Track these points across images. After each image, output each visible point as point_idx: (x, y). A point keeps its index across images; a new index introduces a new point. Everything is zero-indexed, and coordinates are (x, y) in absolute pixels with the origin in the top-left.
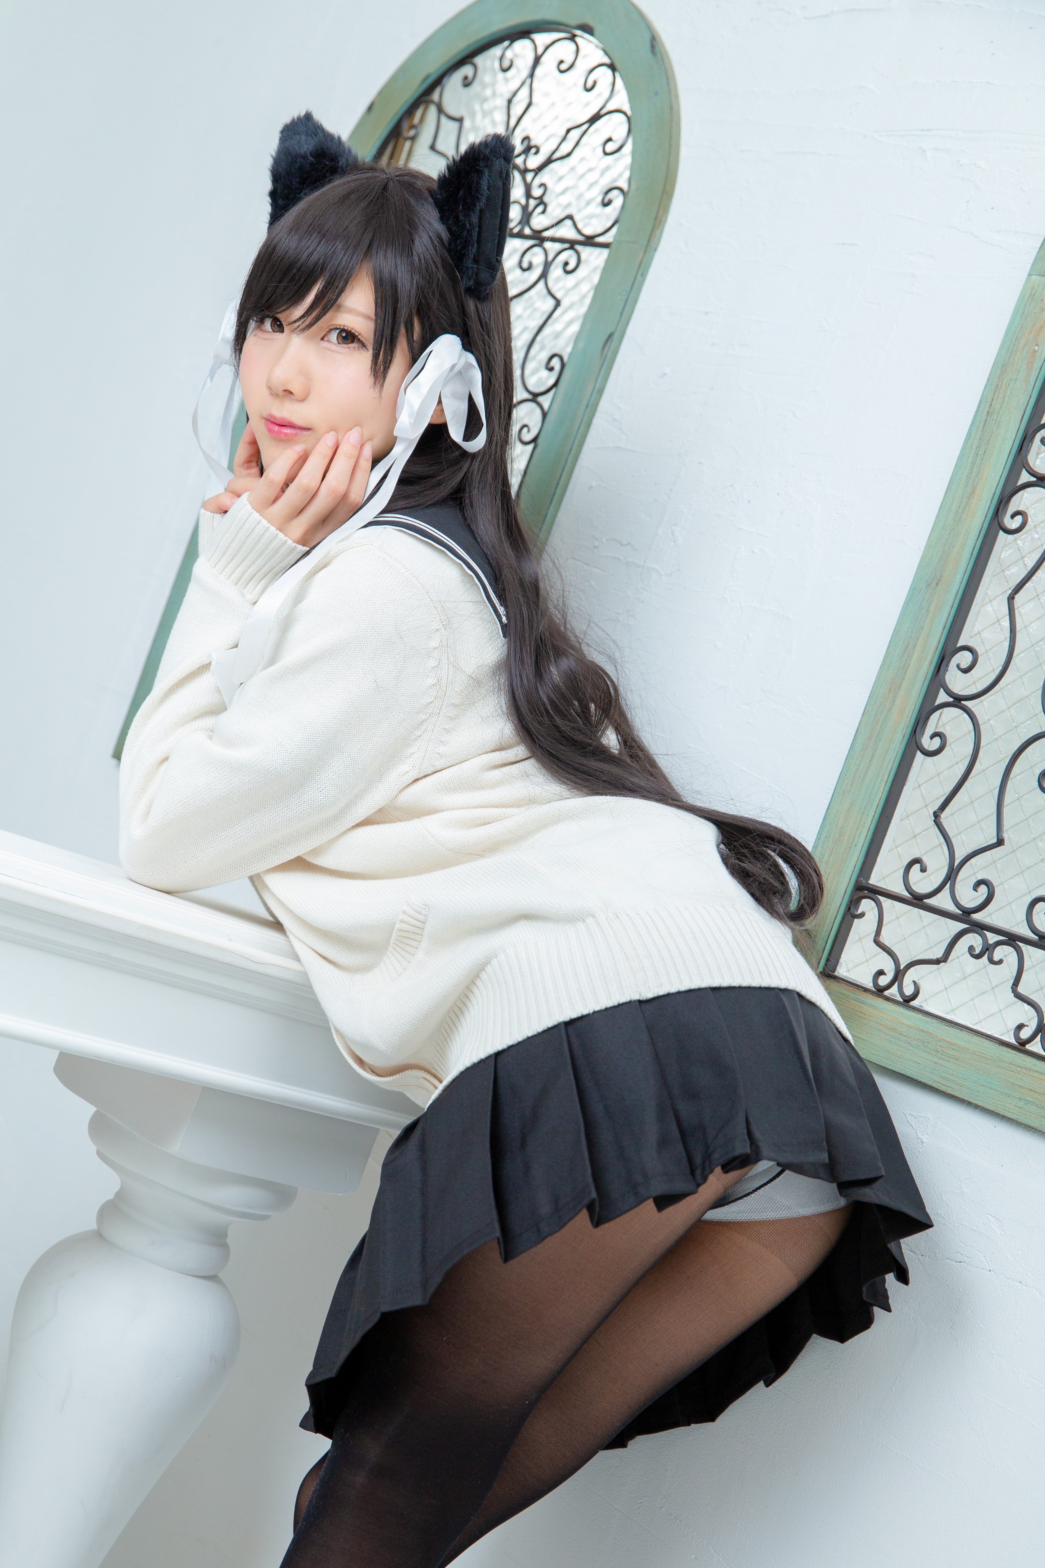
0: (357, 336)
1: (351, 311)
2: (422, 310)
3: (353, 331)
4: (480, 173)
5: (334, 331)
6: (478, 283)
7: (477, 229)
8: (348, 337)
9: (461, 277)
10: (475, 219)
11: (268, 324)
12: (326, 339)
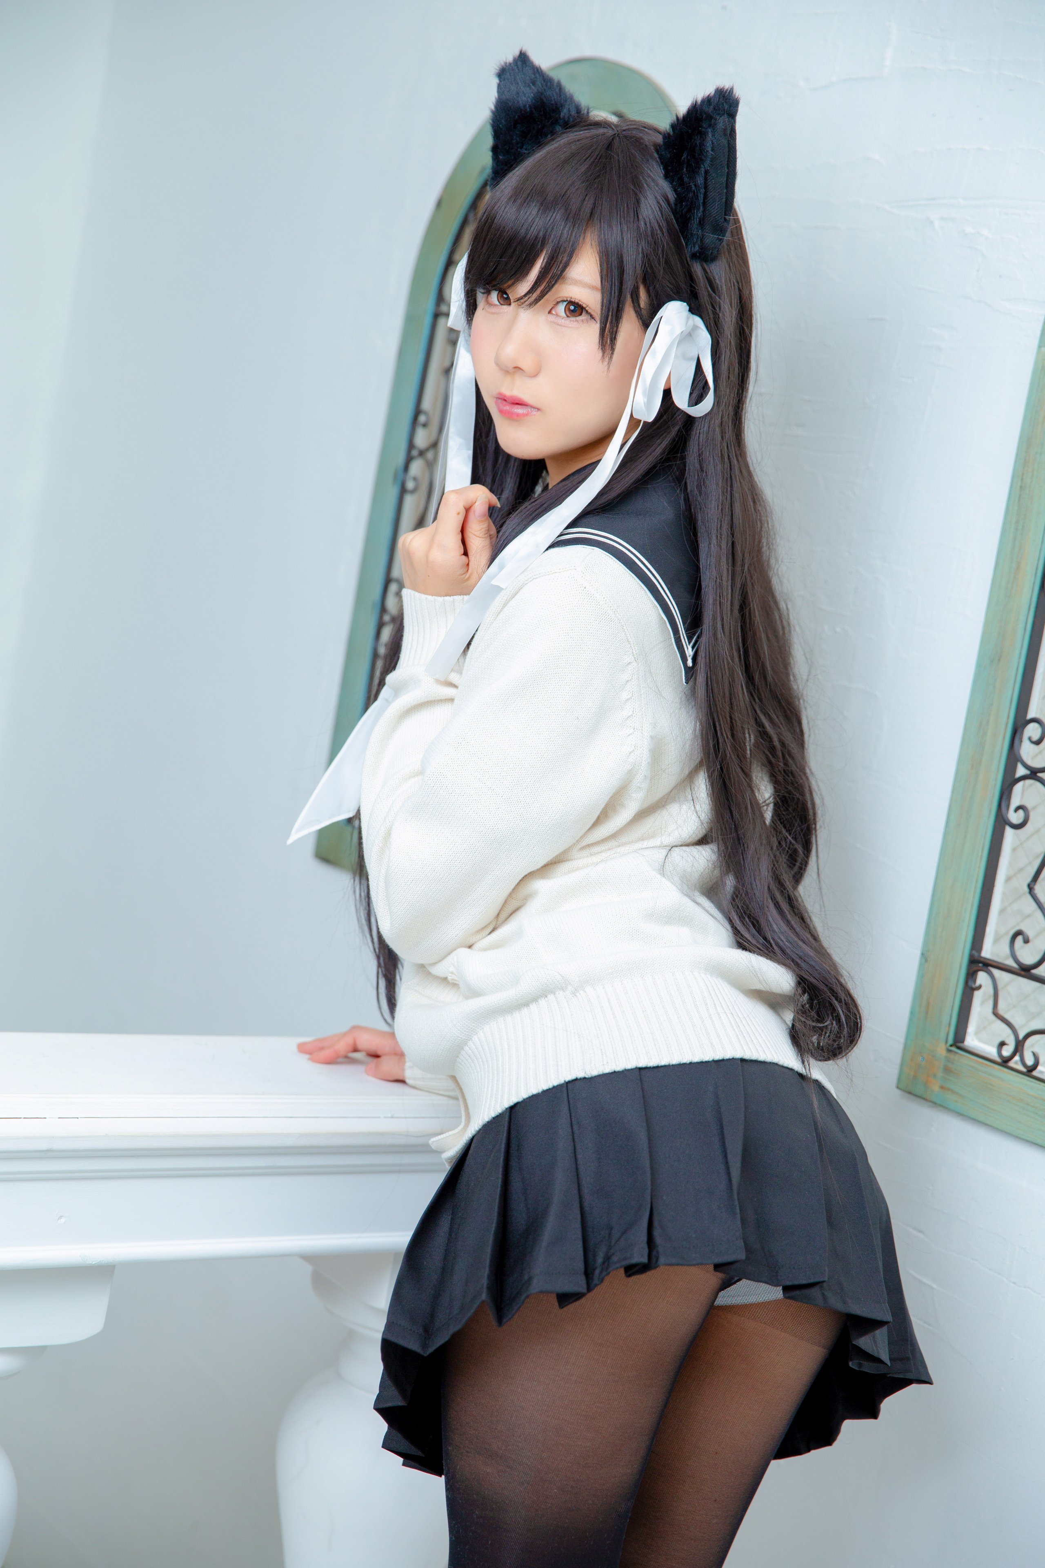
0: (585, 309)
1: (577, 283)
2: (648, 278)
3: (580, 303)
4: (703, 135)
5: (561, 303)
6: (703, 248)
7: (703, 191)
8: (576, 309)
9: (686, 244)
10: (700, 180)
11: (494, 296)
12: (553, 312)
